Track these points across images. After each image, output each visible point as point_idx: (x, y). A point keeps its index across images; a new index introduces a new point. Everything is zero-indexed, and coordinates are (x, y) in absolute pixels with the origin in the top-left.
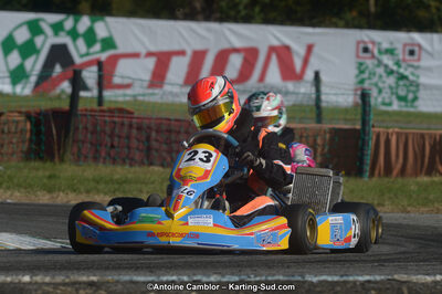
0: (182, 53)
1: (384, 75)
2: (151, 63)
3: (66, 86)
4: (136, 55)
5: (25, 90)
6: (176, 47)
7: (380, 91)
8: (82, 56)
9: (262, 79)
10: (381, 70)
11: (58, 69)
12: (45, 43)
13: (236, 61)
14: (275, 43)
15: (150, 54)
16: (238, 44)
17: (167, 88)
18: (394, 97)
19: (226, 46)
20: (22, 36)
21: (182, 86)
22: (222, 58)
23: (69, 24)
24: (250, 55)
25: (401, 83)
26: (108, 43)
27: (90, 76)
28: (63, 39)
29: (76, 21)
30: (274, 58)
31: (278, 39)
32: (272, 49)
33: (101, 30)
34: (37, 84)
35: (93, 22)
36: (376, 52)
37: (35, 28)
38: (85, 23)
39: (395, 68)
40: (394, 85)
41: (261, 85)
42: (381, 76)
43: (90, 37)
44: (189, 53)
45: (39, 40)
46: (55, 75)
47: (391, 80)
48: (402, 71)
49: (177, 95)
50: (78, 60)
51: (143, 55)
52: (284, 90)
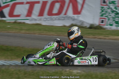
0: (38, 2)
1: (111, 12)
4: (22, 3)
7: (109, 20)
8: (4, 3)
10: (109, 11)
18: (114, 22)
25: (117, 16)
30: (71, 5)
36: (108, 2)
39: (114, 9)
40: (114, 17)
42: (109, 13)
44: (41, 2)
47: (113, 15)
48: (117, 11)
51: (25, 3)
52: (73, 18)
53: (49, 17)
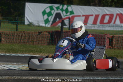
0: (92, 15)
2: (84, 18)
3: (60, 24)
4: (79, 16)
5: (48, 25)
6: (90, 14)
8: (64, 16)
9: (114, 23)
11: (58, 20)
12: (54, 12)
13: (107, 18)
14: (118, 13)
15: (83, 16)
16: (108, 13)
17: (88, 25)
19: (105, 13)
20: (48, 10)
21: (92, 25)
22: (103, 17)
23: (61, 7)
24: (111, 16)
26: (72, 12)
27: (67, 22)
28: (59, 11)
29: (63, 6)
30: (118, 17)
31: (119, 11)
32: (117, 14)
33: (70, 9)
34: (52, 24)
35: (68, 6)
37: (51, 8)
38: (65, 7)
41: (114, 24)
43: (67, 11)
44: (94, 15)
45: (52, 12)
46: (57, 21)
49: (91, 27)
50: (63, 17)
51: (81, 16)
52: (121, 26)
53: (102, 25)
